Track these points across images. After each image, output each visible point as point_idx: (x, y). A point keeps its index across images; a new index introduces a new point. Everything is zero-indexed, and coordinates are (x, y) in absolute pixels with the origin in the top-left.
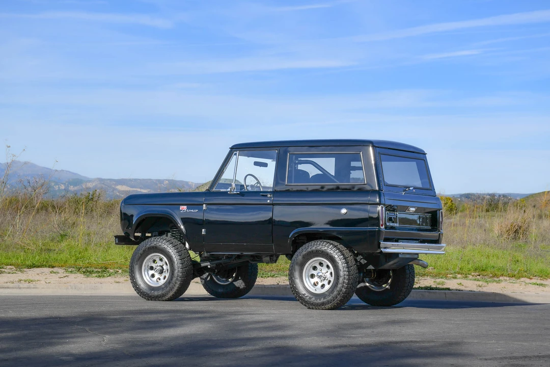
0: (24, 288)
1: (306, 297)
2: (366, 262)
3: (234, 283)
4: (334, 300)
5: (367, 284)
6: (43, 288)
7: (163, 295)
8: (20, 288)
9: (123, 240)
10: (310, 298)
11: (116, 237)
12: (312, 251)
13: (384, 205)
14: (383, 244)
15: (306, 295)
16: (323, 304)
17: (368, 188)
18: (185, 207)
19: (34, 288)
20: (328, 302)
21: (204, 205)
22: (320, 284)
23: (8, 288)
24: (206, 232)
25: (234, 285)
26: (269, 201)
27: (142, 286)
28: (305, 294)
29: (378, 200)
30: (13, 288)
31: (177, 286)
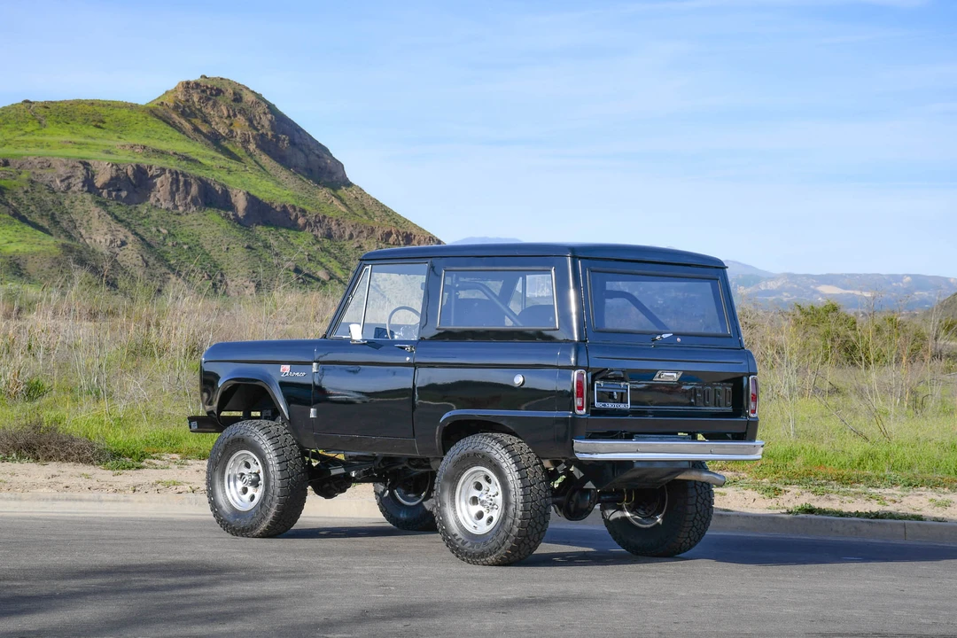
0: (107, 501)
1: (458, 540)
2: (582, 475)
3: (424, 503)
4: (500, 548)
5: (628, 514)
6: (140, 502)
7: (253, 528)
8: (101, 501)
9: (203, 424)
10: (464, 543)
11: (191, 419)
12: (468, 455)
13: (587, 369)
14: (579, 444)
15: (457, 537)
16: (482, 555)
17: (560, 336)
18: (287, 367)
19: (124, 501)
20: (491, 552)
21: (314, 364)
22: (486, 516)
23: (81, 500)
24: (318, 413)
25: (424, 507)
26: (408, 359)
27: (225, 508)
28: (456, 535)
29: (573, 359)
30: (89, 500)
31: (273, 510)
